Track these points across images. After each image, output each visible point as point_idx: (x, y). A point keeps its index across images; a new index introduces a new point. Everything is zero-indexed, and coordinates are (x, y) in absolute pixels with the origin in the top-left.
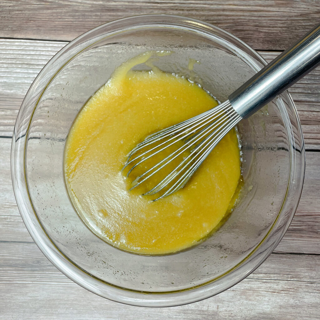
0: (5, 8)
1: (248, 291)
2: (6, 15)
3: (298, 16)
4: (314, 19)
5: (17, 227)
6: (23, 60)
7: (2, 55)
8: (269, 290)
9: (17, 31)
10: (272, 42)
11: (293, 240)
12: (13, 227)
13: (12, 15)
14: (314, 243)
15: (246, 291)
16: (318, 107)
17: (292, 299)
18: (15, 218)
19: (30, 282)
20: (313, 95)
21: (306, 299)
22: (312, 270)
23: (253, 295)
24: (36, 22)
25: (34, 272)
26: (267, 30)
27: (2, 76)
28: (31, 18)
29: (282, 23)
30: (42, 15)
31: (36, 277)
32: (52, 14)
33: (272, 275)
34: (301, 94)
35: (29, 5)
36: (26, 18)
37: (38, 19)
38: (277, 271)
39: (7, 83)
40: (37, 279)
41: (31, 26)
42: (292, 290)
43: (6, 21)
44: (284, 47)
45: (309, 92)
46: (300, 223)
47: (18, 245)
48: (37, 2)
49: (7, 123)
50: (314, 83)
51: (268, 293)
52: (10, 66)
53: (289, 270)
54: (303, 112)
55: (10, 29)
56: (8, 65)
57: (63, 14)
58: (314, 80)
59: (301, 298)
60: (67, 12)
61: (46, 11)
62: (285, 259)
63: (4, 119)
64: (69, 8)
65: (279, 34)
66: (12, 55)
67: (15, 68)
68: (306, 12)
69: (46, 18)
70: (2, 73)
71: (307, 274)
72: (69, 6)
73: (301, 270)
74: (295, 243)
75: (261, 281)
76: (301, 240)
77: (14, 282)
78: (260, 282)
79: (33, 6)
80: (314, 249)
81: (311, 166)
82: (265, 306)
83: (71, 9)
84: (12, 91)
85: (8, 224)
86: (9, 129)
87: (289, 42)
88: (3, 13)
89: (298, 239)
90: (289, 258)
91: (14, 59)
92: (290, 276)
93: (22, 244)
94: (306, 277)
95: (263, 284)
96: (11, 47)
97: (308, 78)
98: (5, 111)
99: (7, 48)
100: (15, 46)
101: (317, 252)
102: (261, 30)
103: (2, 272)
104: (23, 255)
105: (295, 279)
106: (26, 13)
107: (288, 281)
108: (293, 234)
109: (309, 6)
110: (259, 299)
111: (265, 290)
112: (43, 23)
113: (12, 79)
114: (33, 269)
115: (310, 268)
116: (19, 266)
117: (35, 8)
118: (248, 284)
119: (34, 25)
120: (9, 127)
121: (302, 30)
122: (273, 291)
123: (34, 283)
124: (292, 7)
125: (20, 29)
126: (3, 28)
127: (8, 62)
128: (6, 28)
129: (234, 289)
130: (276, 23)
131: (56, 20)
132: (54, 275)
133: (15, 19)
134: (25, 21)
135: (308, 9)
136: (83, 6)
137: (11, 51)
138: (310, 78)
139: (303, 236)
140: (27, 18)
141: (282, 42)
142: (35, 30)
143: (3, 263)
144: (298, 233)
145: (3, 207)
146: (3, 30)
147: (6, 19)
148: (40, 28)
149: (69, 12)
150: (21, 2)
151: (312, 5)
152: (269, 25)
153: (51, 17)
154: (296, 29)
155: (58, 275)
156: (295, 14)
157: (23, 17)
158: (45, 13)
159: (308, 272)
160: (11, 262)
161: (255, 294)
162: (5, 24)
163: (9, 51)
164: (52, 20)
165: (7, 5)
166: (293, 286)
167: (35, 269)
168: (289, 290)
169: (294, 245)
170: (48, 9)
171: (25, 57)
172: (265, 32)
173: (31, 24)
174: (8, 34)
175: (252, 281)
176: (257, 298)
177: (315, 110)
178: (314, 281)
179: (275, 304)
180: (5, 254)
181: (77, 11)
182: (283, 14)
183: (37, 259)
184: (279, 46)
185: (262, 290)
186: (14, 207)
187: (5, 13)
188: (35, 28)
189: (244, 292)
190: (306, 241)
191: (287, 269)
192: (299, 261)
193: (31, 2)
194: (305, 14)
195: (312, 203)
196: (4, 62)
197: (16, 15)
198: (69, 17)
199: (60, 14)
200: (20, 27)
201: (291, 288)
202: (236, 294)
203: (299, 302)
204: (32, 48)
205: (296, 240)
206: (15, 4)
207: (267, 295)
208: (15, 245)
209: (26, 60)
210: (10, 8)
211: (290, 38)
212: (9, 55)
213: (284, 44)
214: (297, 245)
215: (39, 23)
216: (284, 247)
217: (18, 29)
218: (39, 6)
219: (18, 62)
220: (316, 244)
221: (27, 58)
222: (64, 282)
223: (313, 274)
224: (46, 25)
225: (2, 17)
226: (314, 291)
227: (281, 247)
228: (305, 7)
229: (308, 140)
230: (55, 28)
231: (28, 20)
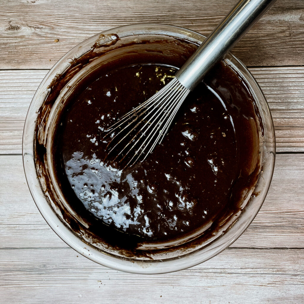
0: (11, 44)
1: (237, 285)
2: (12, 50)
3: (265, 36)
4: (278, 38)
5: (25, 235)
6: (27, 87)
7: (10, 84)
8: (257, 284)
9: (22, 63)
10: (244, 60)
11: (276, 236)
12: (21, 234)
13: (18, 50)
14: (295, 238)
15: (236, 285)
16: (288, 114)
17: (278, 291)
18: (23, 227)
19: (37, 285)
20: (283, 104)
21: (292, 291)
22: (296, 263)
23: (242, 289)
24: (39, 54)
25: (41, 275)
26: (238, 50)
27: (10, 102)
28: (34, 51)
29: (251, 43)
30: (44, 48)
31: (43, 280)
32: (51, 48)
33: (258, 269)
34: (273, 104)
35: (32, 41)
36: (29, 52)
37: (40, 52)
38: (262, 266)
39: (15, 108)
40: (44, 282)
41: (34, 58)
42: (279, 283)
43: (13, 55)
44: (255, 64)
45: (280, 101)
46: (281, 220)
47: (26, 251)
48: (38, 38)
49: (15, 142)
50: (283, 93)
51: (256, 286)
52: (17, 93)
53: (274, 264)
54: (276, 119)
55: (16, 62)
56: (15, 92)
57: (61, 47)
58: (283, 90)
59: (287, 290)
60: (65, 45)
61: (46, 45)
62: (269, 254)
63: (12, 139)
64: (66, 41)
65: (249, 52)
66: (18, 84)
67: (21, 95)
68: (272, 32)
69: (47, 51)
70: (10, 99)
71: (291, 267)
72: (66, 40)
73: (285, 263)
74: (277, 239)
75: (248, 275)
76: (283, 236)
77: (23, 285)
78: (248, 277)
79: (35, 41)
80: (295, 243)
81: (287, 167)
82: (254, 300)
83: (68, 42)
84: (19, 115)
85: (17, 232)
86: (17, 147)
87: (258, 59)
88: (10, 48)
89: (280, 234)
90: (273, 253)
91: (20, 87)
92: (275, 269)
93: (30, 249)
94: (290, 270)
95: (251, 278)
96: (17, 77)
97: (277, 89)
98: (13, 132)
99: (14, 78)
100: (21, 76)
101: (298, 246)
102: (233, 50)
103: (13, 276)
104: (30, 260)
105: (280, 273)
106: (30, 48)
107: (273, 275)
108: (275, 230)
109: (274, 27)
110: (248, 293)
111: (253, 284)
112: (44, 55)
113: (19, 104)
114: (40, 272)
115: (294, 261)
116: (27, 270)
117: (37, 43)
118: (237, 279)
119: (36, 58)
120: (17, 145)
121: (269, 48)
122: (260, 285)
123: (40, 285)
124: (259, 29)
125: (25, 61)
126: (10, 61)
127: (15, 90)
128: (12, 61)
129: (224, 285)
130: (246, 43)
131: (56, 52)
132: (58, 277)
133: (20, 53)
134: (29, 55)
135: (274, 29)
136: (78, 39)
137: (18, 80)
138: (279, 89)
139: (284, 231)
140: (31, 52)
141: (252, 60)
142: (37, 61)
143: (13, 268)
144: (280, 229)
145: (12, 217)
146: (11, 63)
147: (13, 53)
148: (42, 60)
149: (66, 45)
150: (25, 38)
151: (276, 26)
152: (240, 46)
153: (51, 50)
154: (264, 48)
155: (62, 277)
156: (262, 35)
157: (27, 51)
158: (45, 47)
159: (292, 265)
160: (20, 267)
161: (244, 288)
162: (12, 58)
163: (15, 80)
164: (52, 52)
165: (13, 42)
166: (279, 279)
167: (42, 272)
168: (275, 283)
169: (277, 240)
170: (48, 43)
171: (29, 85)
172: (237, 52)
173: (34, 56)
174: (15, 66)
175: (240, 276)
176: (246, 292)
177: (286, 117)
178: (298, 273)
179: (263, 297)
180: (15, 259)
181: (73, 43)
182: (251, 36)
183: (43, 264)
184: (250, 63)
185: (250, 284)
186: (22, 216)
187: (11, 48)
188: (37, 60)
189: (234, 287)
190: (287, 236)
191: (272, 263)
192: (282, 255)
193: (34, 38)
194: (271, 34)
195: (290, 200)
196: (12, 90)
197: (21, 49)
198: (67, 49)
199: (58, 47)
200: (25, 59)
201: (277, 281)
202: (226, 289)
203: (285, 294)
204: (35, 77)
205: (278, 236)
206: (20, 41)
207: (255, 289)
208: (23, 251)
209: (30, 87)
210: (16, 44)
211: (259, 56)
212: (16, 84)
213: (254, 61)
214: (280, 240)
215: (41, 55)
216: (267, 243)
217: (23, 61)
218: (40, 41)
219: (23, 89)
220: (297, 239)
221: (31, 85)
222: (68, 284)
223: (297, 267)
224: (46, 57)
225: (9, 52)
226: (299, 283)
227: (265, 243)
228: (271, 28)
229: (281, 143)
230: (55, 59)
231: (32, 53)
